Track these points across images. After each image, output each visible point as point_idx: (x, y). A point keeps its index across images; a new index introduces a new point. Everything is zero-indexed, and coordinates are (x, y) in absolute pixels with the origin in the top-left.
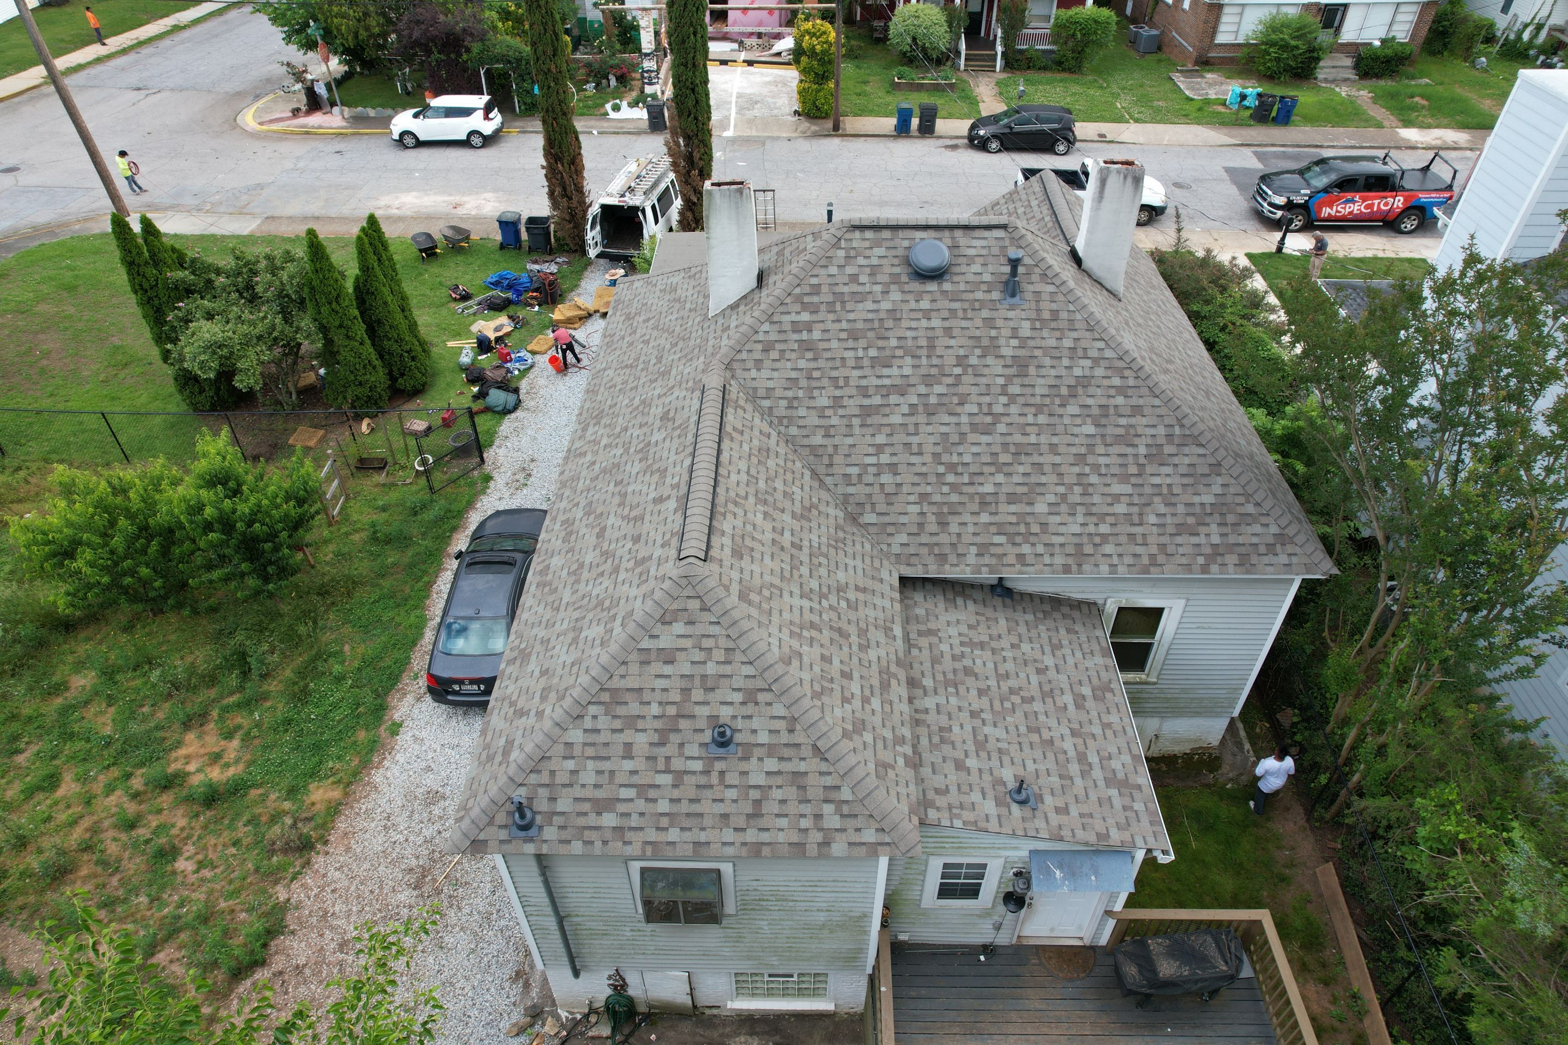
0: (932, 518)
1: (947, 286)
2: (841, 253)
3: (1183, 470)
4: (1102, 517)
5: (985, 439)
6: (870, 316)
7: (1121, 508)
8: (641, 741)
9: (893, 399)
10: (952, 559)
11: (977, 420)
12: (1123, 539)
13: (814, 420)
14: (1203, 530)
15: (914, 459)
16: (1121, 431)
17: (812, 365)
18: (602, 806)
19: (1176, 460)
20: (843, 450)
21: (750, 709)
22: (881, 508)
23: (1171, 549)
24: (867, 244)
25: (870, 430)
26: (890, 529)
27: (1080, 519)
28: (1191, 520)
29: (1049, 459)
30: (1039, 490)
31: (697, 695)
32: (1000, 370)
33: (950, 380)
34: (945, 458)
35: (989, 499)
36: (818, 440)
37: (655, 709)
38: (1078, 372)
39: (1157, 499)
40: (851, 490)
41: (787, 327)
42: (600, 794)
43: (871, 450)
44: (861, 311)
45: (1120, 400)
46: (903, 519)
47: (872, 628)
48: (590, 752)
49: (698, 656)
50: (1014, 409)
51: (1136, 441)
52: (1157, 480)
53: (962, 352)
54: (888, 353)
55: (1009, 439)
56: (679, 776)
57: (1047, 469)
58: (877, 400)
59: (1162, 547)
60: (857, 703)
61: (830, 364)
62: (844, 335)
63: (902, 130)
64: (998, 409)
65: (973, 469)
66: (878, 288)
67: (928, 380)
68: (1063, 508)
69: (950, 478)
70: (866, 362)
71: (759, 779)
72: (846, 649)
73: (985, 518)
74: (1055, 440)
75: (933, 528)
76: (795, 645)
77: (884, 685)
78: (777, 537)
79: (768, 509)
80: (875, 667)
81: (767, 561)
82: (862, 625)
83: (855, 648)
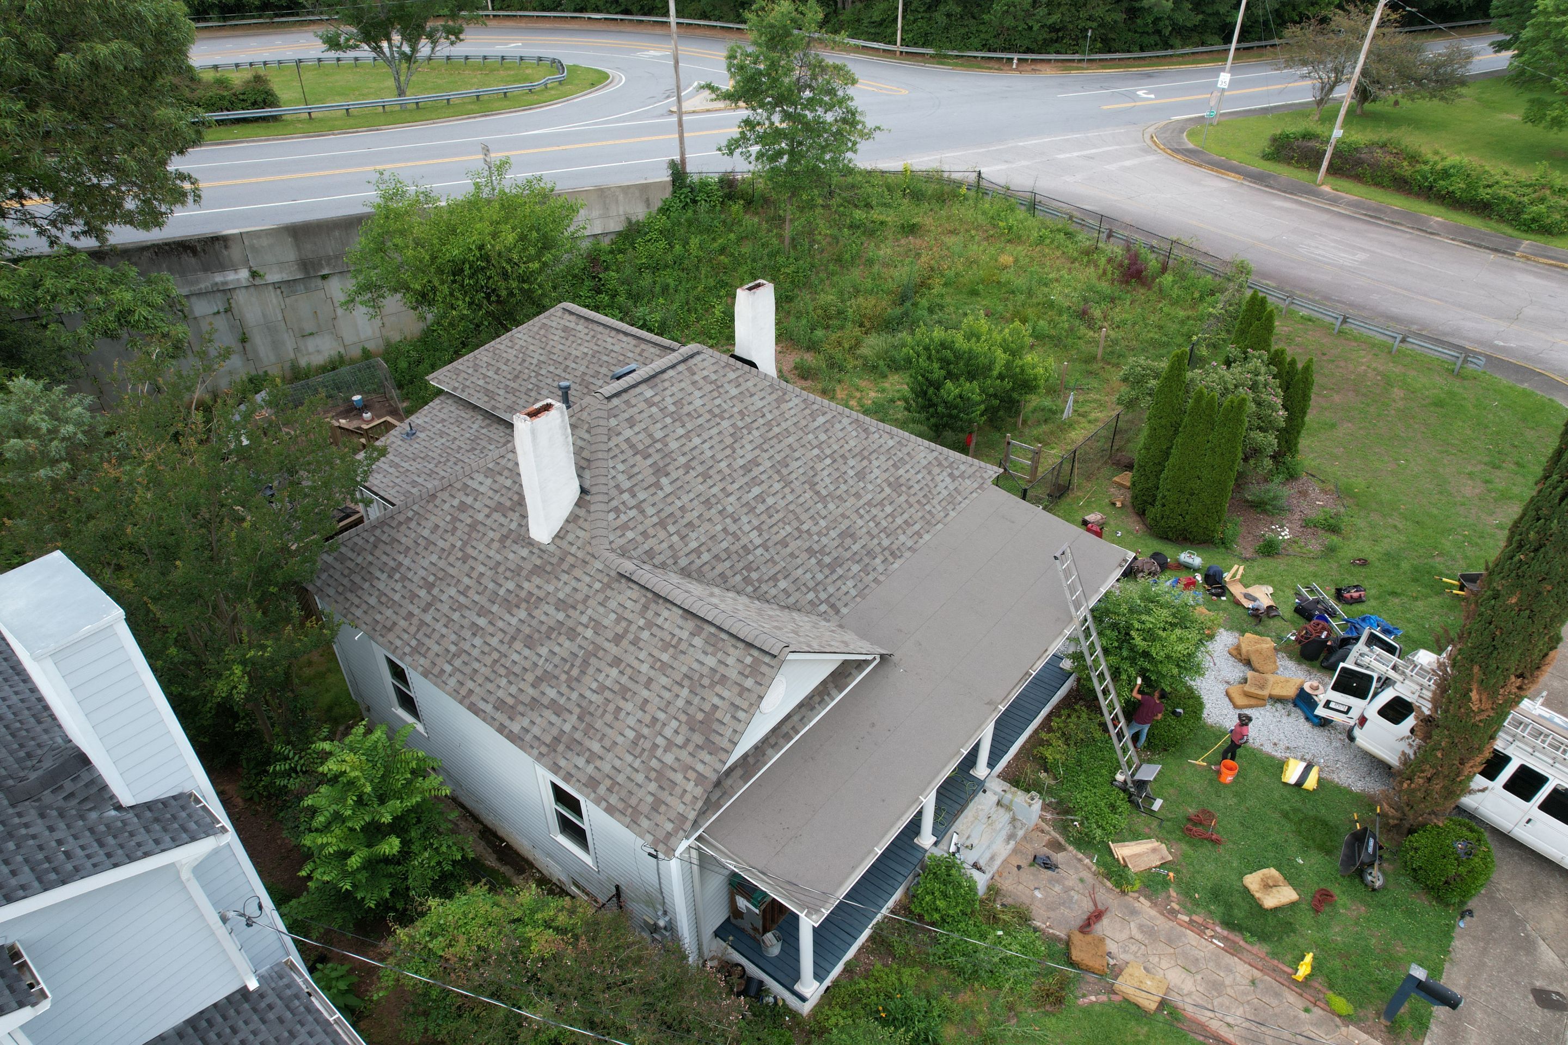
47: (514, 399)
60: (484, 371)
72: (509, 376)
76: (517, 347)
77: (487, 392)
78: (572, 358)
79: (589, 358)
80: (497, 391)
81: (561, 347)
82: (517, 394)
83: (508, 383)
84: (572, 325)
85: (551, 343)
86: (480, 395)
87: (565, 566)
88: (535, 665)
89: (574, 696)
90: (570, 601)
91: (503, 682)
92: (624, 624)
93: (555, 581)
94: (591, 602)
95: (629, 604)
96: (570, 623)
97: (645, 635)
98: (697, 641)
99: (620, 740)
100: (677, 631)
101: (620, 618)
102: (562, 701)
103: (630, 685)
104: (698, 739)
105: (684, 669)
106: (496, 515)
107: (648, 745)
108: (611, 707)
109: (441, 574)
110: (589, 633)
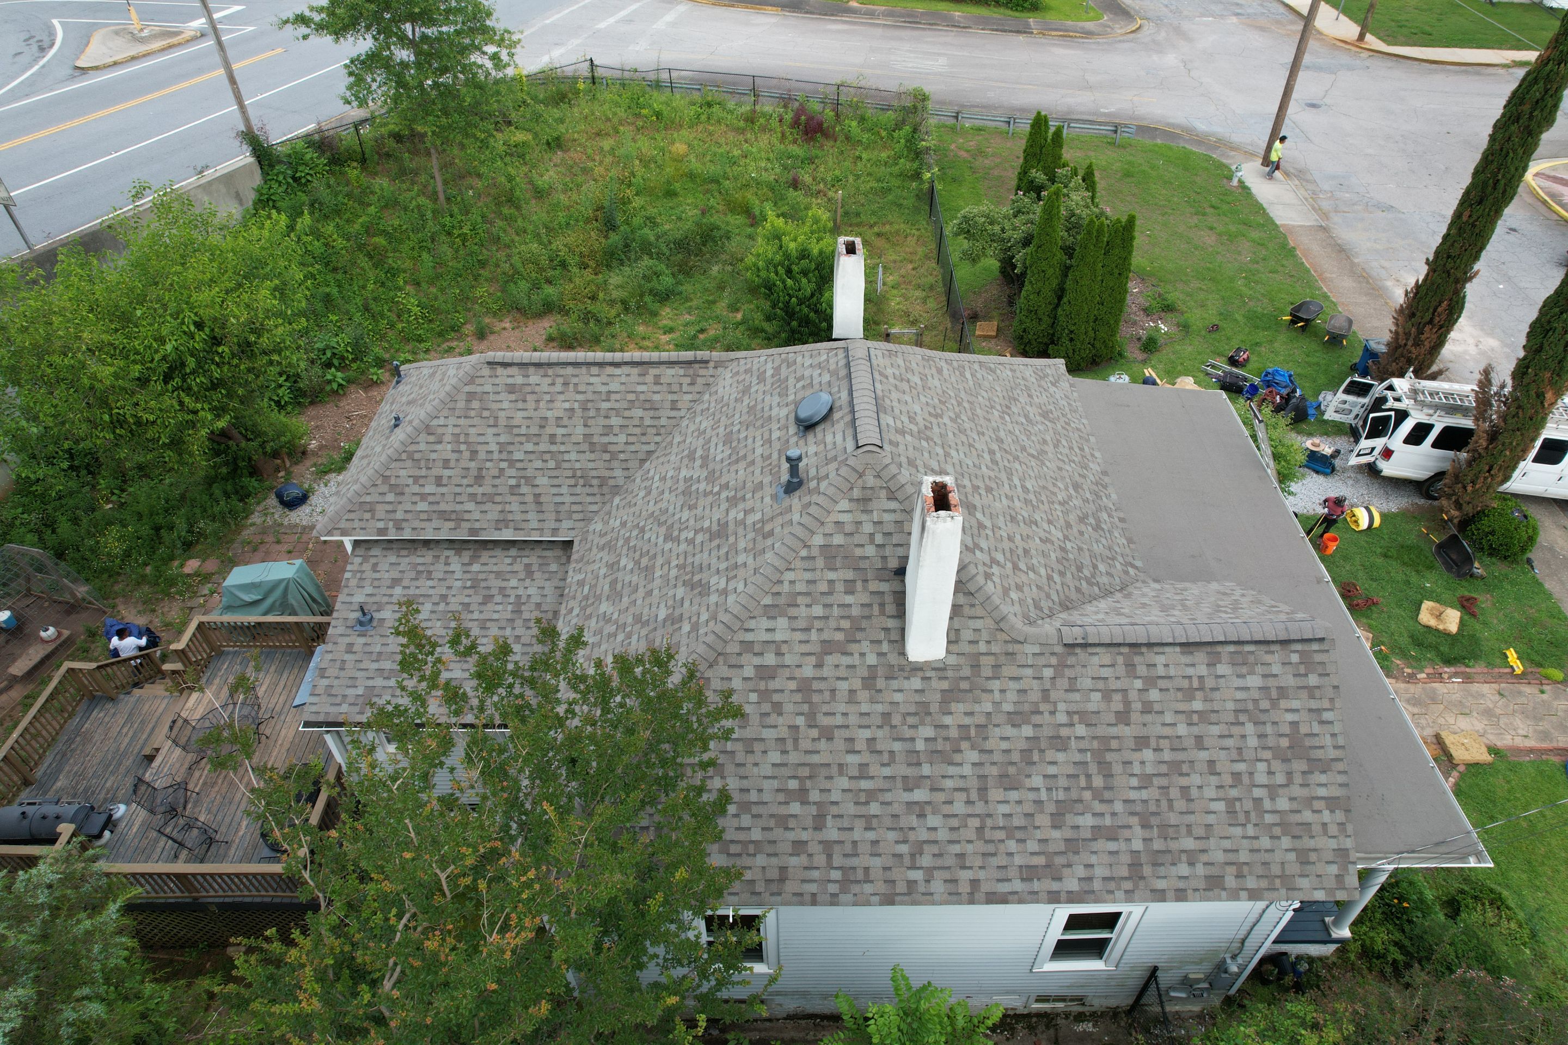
0: (609, 538)
1: (793, 440)
2: (824, 358)
5: (661, 540)
6: (767, 408)
9: (698, 463)
10: (579, 566)
11: (676, 526)
13: (691, 430)
15: (652, 503)
17: (732, 402)
20: (667, 459)
22: (622, 503)
24: (833, 367)
25: (678, 464)
26: (606, 517)
29: (641, 594)
30: (617, 599)
32: (716, 518)
33: (709, 488)
34: (650, 521)
35: (616, 567)
36: (677, 440)
40: (638, 480)
41: (762, 369)
42: (398, 398)
43: (663, 474)
44: (771, 400)
46: (612, 521)
47: (499, 508)
48: (416, 382)
50: (683, 547)
53: (732, 483)
54: (735, 437)
55: (659, 557)
57: (633, 597)
58: (699, 454)
60: (416, 489)
61: (731, 411)
62: (752, 403)
64: (684, 535)
65: (639, 544)
66: (791, 398)
67: (711, 475)
69: (635, 533)
70: (729, 430)
71: (376, 449)
72: (465, 482)
73: (603, 572)
74: (656, 592)
75: (603, 542)
76: (448, 438)
77: (444, 516)
78: (552, 422)
79: (579, 413)
80: (458, 508)
81: (521, 414)
82: (498, 499)
83: (470, 490)
84: (519, 380)
85: (502, 414)
86: (435, 523)
87: (987, 672)
88: (1039, 802)
89: (1119, 807)
90: (1027, 708)
91: (1012, 845)
92: (1117, 697)
93: (984, 696)
94: (1053, 695)
95: (1105, 672)
96: (1047, 732)
97: (1154, 695)
98: (1222, 669)
99: (1211, 819)
100: (1190, 671)
101: (1107, 695)
102: (1108, 821)
103: (1180, 756)
104: (1299, 766)
105: (1230, 706)
106: (830, 660)
107: (1248, 805)
108: (1174, 793)
109: (805, 772)
110: (1081, 730)
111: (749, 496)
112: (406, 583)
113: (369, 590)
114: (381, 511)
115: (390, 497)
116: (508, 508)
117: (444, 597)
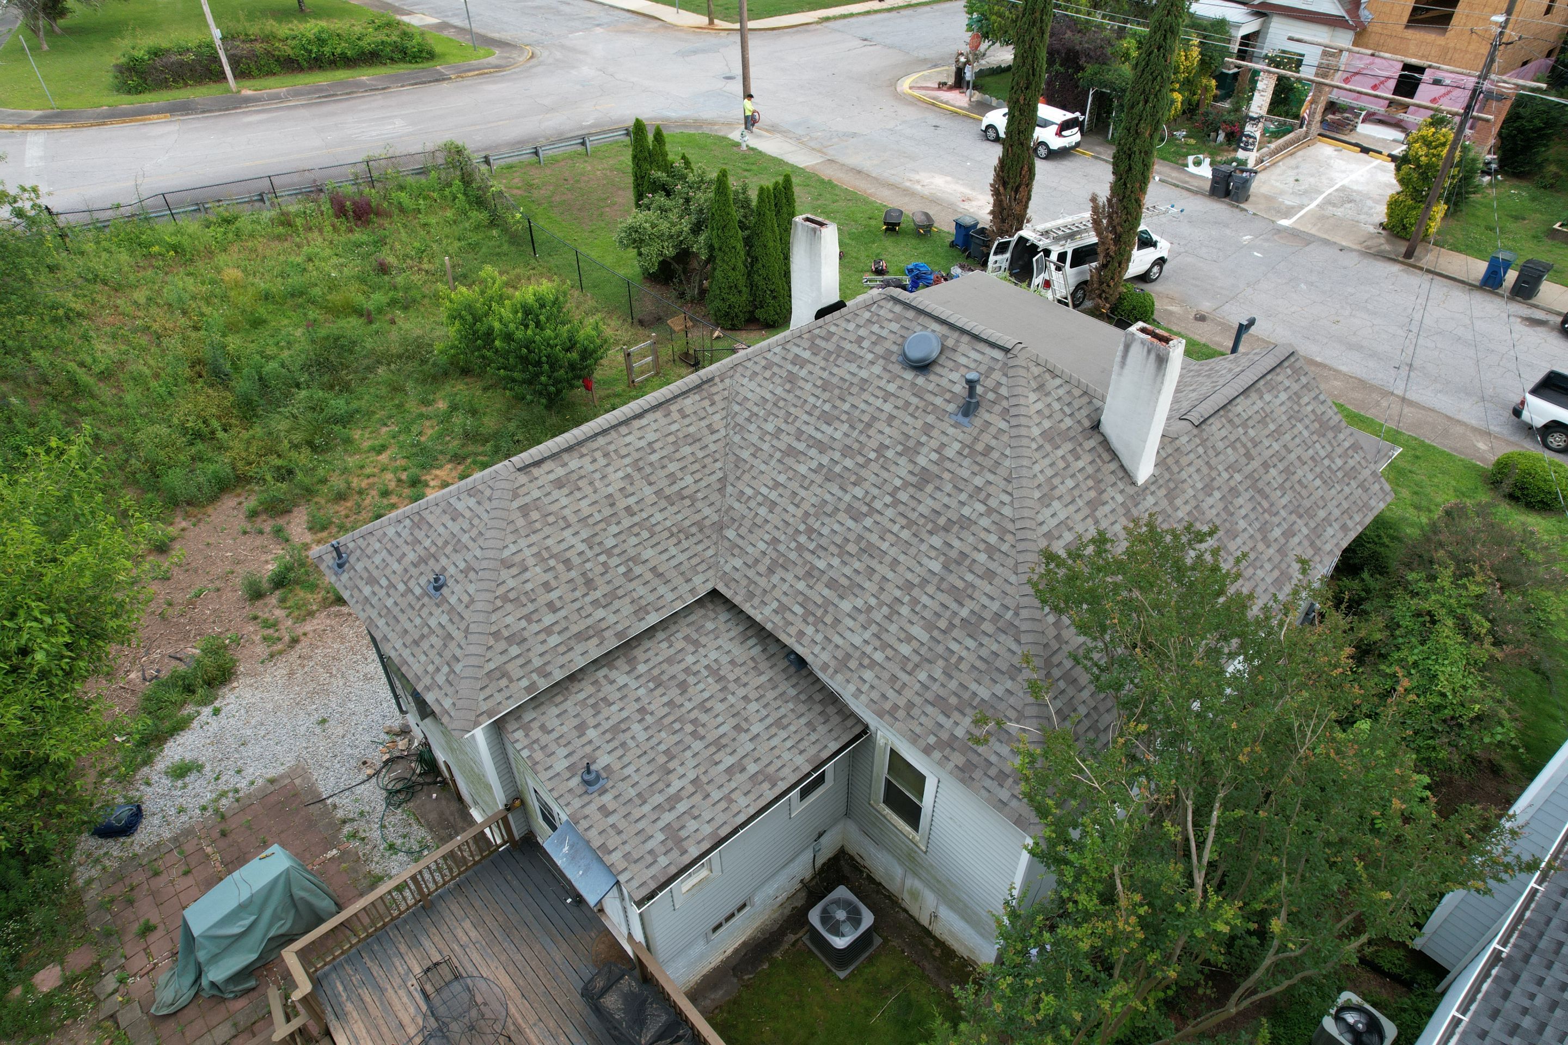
0: (767, 561)
1: (920, 380)
2: (867, 315)
3: (984, 652)
4: (886, 646)
5: (850, 523)
6: (848, 377)
7: (905, 649)
8: (411, 556)
9: (813, 452)
10: (756, 601)
11: (856, 504)
12: (886, 676)
13: (754, 438)
14: (956, 716)
15: (791, 508)
16: (960, 584)
17: (784, 395)
18: (372, 581)
19: (985, 641)
20: (754, 472)
21: (460, 577)
22: (743, 531)
23: (916, 712)
24: (890, 316)
25: (780, 467)
26: (736, 551)
27: (867, 635)
28: (953, 700)
29: (883, 570)
30: (856, 590)
31: (449, 549)
32: (903, 473)
33: (860, 460)
34: (811, 521)
35: (816, 573)
36: (745, 454)
37: (427, 543)
38: (966, 511)
39: (941, 663)
40: (736, 505)
41: (790, 356)
42: (375, 573)
43: (770, 484)
44: (845, 369)
45: (982, 557)
46: (750, 549)
47: (627, 600)
48: (389, 546)
49: (466, 526)
50: (890, 512)
51: (967, 602)
52: (954, 646)
53: (887, 442)
54: (836, 413)
55: (867, 535)
56: (410, 590)
57: (876, 578)
58: (801, 446)
59: (911, 705)
60: (535, 627)
61: (795, 401)
62: (819, 383)
63: (1491, 282)
64: (878, 505)
65: (823, 542)
66: (870, 357)
67: (847, 451)
68: (862, 618)
69: (802, 539)
70: (817, 413)
71: (433, 622)
72: (578, 594)
73: (801, 586)
74: (902, 558)
75: (762, 568)
76: (531, 562)
77: (582, 636)
78: (618, 495)
79: (636, 475)
80: (589, 621)
81: (584, 503)
82: (620, 592)
83: (588, 599)
84: (560, 472)
85: (566, 512)
86: (579, 649)
87: (1175, 469)
88: (1251, 537)
89: (1283, 513)
90: (1207, 480)
91: (1259, 572)
92: (1238, 445)
93: (1185, 486)
94: (1213, 462)
95: (1224, 433)
96: (1225, 489)
97: (1252, 433)
98: (1267, 397)
99: (1320, 492)
100: (1256, 408)
101: (1232, 445)
102: (1285, 526)
103: (1286, 463)
104: (1330, 435)
105: (1284, 418)
106: (1099, 514)
107: (1328, 473)
108: (1297, 487)
110: (1238, 477)
111: (924, 439)
112: (592, 722)
113: (562, 752)
114: (514, 669)
115: (514, 650)
116: (635, 595)
117: (642, 710)
